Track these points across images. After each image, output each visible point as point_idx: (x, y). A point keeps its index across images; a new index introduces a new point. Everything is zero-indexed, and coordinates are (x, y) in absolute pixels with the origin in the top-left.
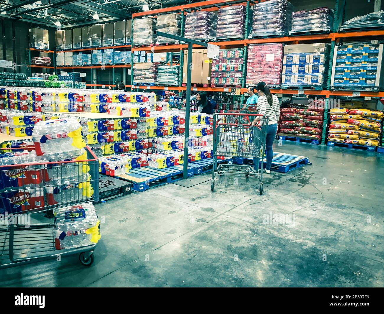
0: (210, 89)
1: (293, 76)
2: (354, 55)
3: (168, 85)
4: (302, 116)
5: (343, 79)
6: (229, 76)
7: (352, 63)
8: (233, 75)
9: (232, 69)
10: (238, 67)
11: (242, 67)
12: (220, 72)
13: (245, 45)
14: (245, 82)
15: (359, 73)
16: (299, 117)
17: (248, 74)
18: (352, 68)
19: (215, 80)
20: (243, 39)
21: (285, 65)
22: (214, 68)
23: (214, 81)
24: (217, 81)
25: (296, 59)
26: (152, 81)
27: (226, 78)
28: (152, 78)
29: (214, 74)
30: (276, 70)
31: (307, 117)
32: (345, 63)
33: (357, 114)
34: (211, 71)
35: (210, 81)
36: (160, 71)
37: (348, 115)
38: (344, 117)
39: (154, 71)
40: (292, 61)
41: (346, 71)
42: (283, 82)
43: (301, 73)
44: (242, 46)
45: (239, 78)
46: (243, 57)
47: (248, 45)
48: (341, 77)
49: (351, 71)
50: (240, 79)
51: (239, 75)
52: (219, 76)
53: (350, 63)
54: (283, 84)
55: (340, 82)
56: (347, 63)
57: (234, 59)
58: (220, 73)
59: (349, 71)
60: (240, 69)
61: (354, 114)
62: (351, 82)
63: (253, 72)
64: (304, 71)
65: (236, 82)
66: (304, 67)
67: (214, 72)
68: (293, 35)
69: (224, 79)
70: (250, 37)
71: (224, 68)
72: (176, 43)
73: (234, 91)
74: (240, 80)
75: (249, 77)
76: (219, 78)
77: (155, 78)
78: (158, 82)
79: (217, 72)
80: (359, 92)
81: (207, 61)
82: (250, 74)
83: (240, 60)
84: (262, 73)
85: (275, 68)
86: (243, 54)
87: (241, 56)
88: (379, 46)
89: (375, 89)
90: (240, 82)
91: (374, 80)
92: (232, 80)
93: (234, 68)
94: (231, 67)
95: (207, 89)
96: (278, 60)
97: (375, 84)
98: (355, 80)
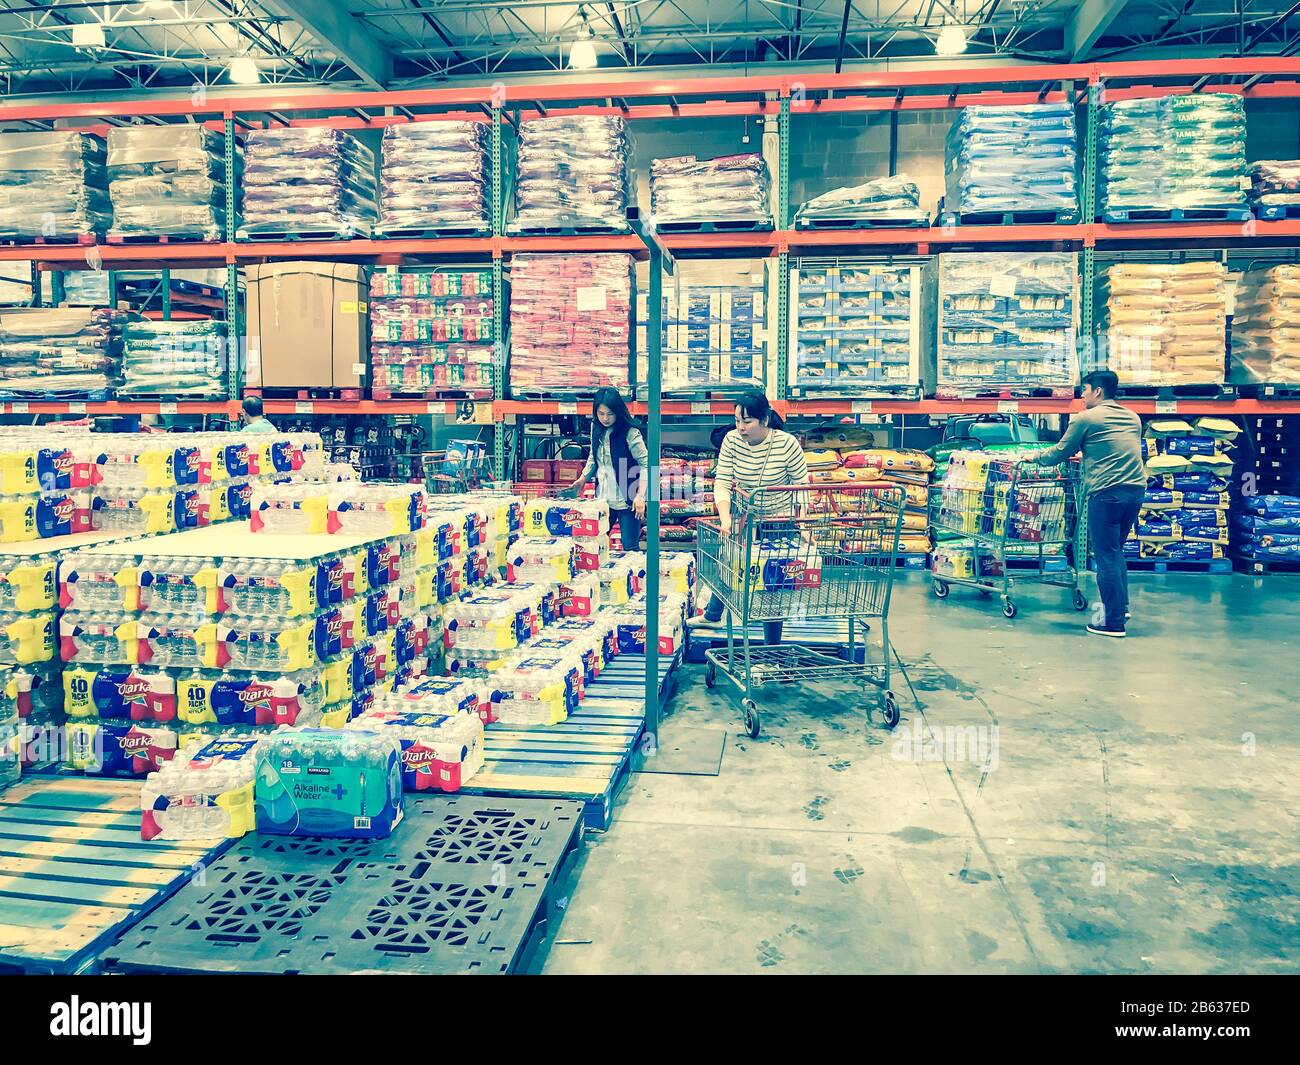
0: (368, 408)
1: (671, 360)
2: (844, 295)
3: (181, 396)
5: (822, 365)
6: (442, 360)
7: (844, 319)
8: (461, 357)
9: (457, 336)
10: (478, 328)
11: (492, 330)
12: (407, 344)
13: (497, 255)
14: (507, 378)
15: (863, 347)
17: (515, 351)
18: (843, 332)
19: (388, 374)
20: (489, 234)
21: (642, 324)
22: (380, 333)
23: (384, 376)
24: (396, 377)
25: (679, 307)
26: (98, 383)
27: (433, 366)
28: (93, 372)
29: (383, 351)
30: (616, 339)
32: (824, 318)
33: (868, 466)
34: (368, 344)
35: (368, 378)
36: (136, 342)
37: (843, 468)
38: (835, 475)
39: (102, 342)
40: (665, 312)
41: (828, 343)
42: (642, 375)
43: (699, 350)
44: (486, 257)
45: (484, 365)
46: (492, 297)
47: (507, 256)
48: (816, 359)
49: (843, 343)
50: (487, 368)
51: (482, 356)
52: (405, 361)
53: (836, 319)
54: (642, 383)
55: (813, 375)
56: (828, 320)
57: (458, 298)
58: (407, 350)
59: (836, 343)
60: (487, 336)
61: (858, 465)
62: (845, 374)
63: (535, 346)
64: (706, 343)
65: (474, 379)
66: (704, 331)
67: (380, 344)
69: (427, 369)
70: (515, 228)
71: (424, 331)
72: (208, 238)
73: (466, 412)
74: (487, 375)
75: (522, 362)
76: (403, 366)
77: (111, 371)
78: (127, 386)
79: (394, 344)
80: (870, 403)
81: (350, 306)
82: (525, 352)
83: (483, 305)
84: (568, 348)
85: (613, 334)
86: (492, 286)
87: (486, 290)
88: (907, 272)
89: (909, 392)
90: (489, 380)
91: (905, 367)
92: (456, 375)
93: (461, 331)
94: (448, 328)
95: (357, 407)
96: (619, 309)
97: (907, 379)
98: (854, 369)
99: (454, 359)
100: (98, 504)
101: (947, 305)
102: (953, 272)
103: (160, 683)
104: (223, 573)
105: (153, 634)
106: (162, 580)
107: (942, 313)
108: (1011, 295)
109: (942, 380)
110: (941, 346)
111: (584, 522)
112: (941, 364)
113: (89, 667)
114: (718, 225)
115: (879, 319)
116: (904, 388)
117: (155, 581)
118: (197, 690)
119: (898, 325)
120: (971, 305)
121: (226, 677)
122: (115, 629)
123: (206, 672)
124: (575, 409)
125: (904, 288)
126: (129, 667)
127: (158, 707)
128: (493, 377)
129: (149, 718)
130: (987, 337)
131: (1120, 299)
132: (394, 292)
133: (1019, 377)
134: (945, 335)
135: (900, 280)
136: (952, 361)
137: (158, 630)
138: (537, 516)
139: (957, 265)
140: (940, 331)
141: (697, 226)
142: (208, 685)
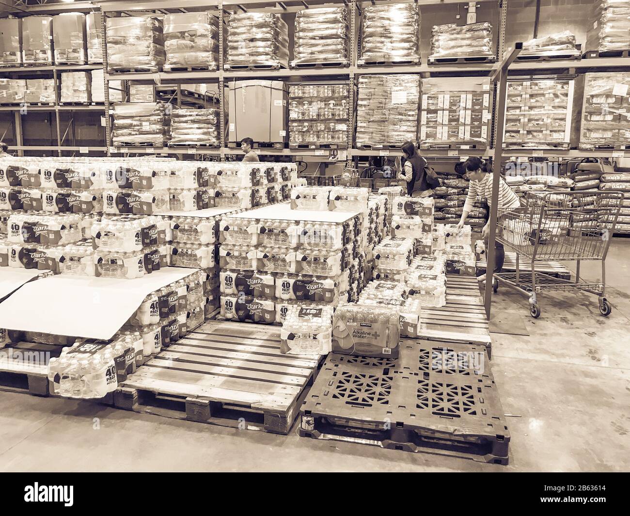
0: (286, 152)
1: (439, 128)
2: (532, 96)
3: (197, 145)
4: (456, 191)
5: (518, 132)
6: (323, 129)
7: (531, 108)
8: (332, 127)
9: (330, 117)
10: (341, 113)
11: (348, 114)
12: (306, 121)
13: (352, 76)
14: (355, 138)
15: (541, 122)
16: (452, 192)
17: (359, 124)
18: (530, 115)
19: (296, 136)
20: (347, 66)
21: (424, 110)
22: (293, 115)
23: (294, 138)
24: (300, 137)
25: (444, 101)
26: (159, 138)
27: (319, 132)
28: (157, 133)
29: (295, 124)
30: (411, 118)
31: (463, 191)
32: (521, 107)
33: (539, 183)
34: (287, 120)
35: (287, 137)
36: (176, 119)
37: (526, 185)
38: (521, 188)
39: (160, 119)
40: (437, 104)
41: (522, 121)
42: (423, 136)
43: (454, 123)
44: (346, 77)
45: (343, 131)
46: (349, 97)
47: (357, 76)
48: (515, 129)
49: (530, 120)
51: (343, 127)
52: (305, 129)
53: (527, 108)
54: (423, 140)
55: (513, 136)
56: (523, 108)
57: (332, 98)
58: (306, 124)
59: (526, 120)
60: (345, 117)
61: (534, 183)
62: (530, 136)
63: (369, 122)
64: (458, 120)
66: (457, 114)
67: (294, 121)
68: (437, 63)
69: (315, 133)
70: (362, 62)
71: (315, 114)
72: (210, 68)
73: (334, 154)
75: (362, 130)
76: (304, 132)
77: (164, 133)
78: (173, 140)
79: (300, 121)
80: (542, 152)
81: (279, 103)
82: (364, 125)
83: (344, 101)
84: (386, 123)
85: (409, 115)
86: (349, 92)
87: (346, 94)
88: (568, 83)
89: (564, 146)
90: (345, 139)
91: (562, 133)
92: (330, 136)
93: (333, 115)
94: (326, 113)
95: (281, 152)
96: (413, 103)
97: (564, 139)
98: (535, 134)
99: (329, 128)
100: (218, 194)
101: (588, 100)
102: (592, 83)
103: (268, 279)
104: (300, 229)
105: (265, 256)
106: (271, 231)
107: (585, 105)
108: (625, 95)
109: (582, 139)
110: (583, 122)
111: (424, 208)
112: (582, 131)
113: (233, 271)
114: (466, 59)
115: (550, 108)
116: (561, 144)
117: (267, 231)
118: (287, 284)
119: (560, 111)
120: (602, 100)
121: (300, 278)
122: (247, 253)
123: (290, 275)
124: (388, 153)
125: (566, 92)
126: (253, 271)
127: (267, 291)
128: (348, 137)
129: (262, 296)
130: (609, 117)
132: (301, 95)
133: (626, 138)
134: (586, 116)
135: (563, 87)
136: (588, 130)
137: (268, 254)
138: (400, 205)
139: (595, 79)
140: (583, 114)
141: (456, 60)
142: (292, 281)
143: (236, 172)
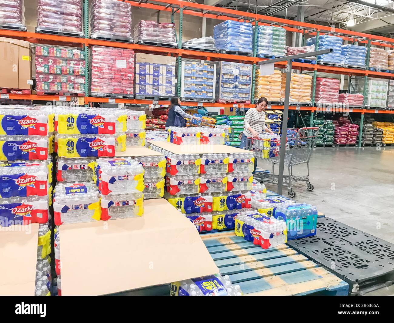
0: (34, 97)
1: (147, 86)
4: (158, 126)
5: (191, 91)
6: (65, 81)
7: (196, 78)
8: (72, 80)
9: (71, 73)
10: (80, 70)
11: (85, 72)
12: (51, 74)
13: (87, 45)
14: (90, 89)
15: (202, 87)
16: (156, 127)
17: (93, 80)
18: (196, 82)
19: (43, 85)
20: (84, 37)
21: (138, 74)
22: (40, 69)
23: (41, 86)
24: (46, 86)
25: (150, 69)
27: (62, 83)
29: (42, 76)
30: (130, 78)
31: (162, 126)
32: (191, 77)
35: (34, 86)
40: (145, 70)
41: (192, 85)
42: (137, 91)
43: (156, 84)
44: (82, 45)
45: (81, 84)
46: (85, 60)
47: (90, 46)
48: (189, 89)
49: (196, 85)
50: (83, 85)
51: (81, 81)
52: (50, 81)
53: (195, 78)
54: (137, 93)
55: (188, 94)
56: (193, 78)
57: (72, 59)
58: (51, 77)
59: (194, 85)
60: (83, 74)
63: (100, 79)
64: (158, 82)
65: (78, 89)
66: (158, 78)
67: (41, 73)
68: (145, 44)
69: (60, 84)
70: (94, 36)
71: (59, 70)
74: (83, 88)
75: (96, 84)
76: (49, 82)
79: (46, 74)
80: (202, 103)
81: (26, 58)
82: (98, 80)
83: (81, 63)
84: (113, 80)
85: (128, 76)
86: (85, 56)
87: (83, 57)
88: (213, 66)
89: (213, 100)
90: (83, 89)
91: (212, 93)
92: (71, 87)
93: (73, 71)
94: (68, 70)
95: (29, 97)
96: (131, 68)
97: (212, 97)
98: (199, 93)
99: (70, 81)
101: (222, 76)
102: (224, 67)
105: (208, 182)
107: (221, 78)
108: (238, 75)
109: (220, 97)
110: (221, 88)
112: (220, 93)
114: (162, 45)
115: (206, 79)
116: (211, 99)
118: (223, 199)
119: (210, 81)
120: (228, 77)
124: (115, 101)
125: (212, 70)
127: (209, 207)
128: (85, 88)
130: (231, 86)
131: (261, 78)
132: (46, 54)
133: (239, 98)
134: (222, 85)
135: (211, 68)
136: (223, 92)
137: (210, 180)
139: (225, 65)
140: (221, 83)
141: (156, 44)
143: (138, 117)
